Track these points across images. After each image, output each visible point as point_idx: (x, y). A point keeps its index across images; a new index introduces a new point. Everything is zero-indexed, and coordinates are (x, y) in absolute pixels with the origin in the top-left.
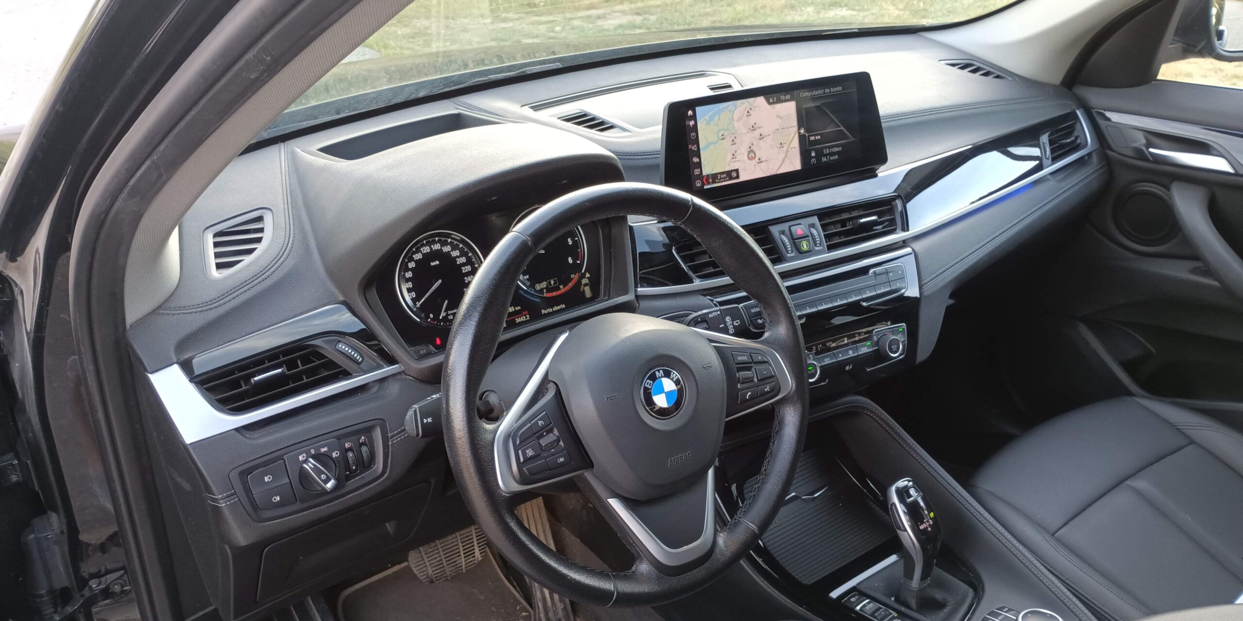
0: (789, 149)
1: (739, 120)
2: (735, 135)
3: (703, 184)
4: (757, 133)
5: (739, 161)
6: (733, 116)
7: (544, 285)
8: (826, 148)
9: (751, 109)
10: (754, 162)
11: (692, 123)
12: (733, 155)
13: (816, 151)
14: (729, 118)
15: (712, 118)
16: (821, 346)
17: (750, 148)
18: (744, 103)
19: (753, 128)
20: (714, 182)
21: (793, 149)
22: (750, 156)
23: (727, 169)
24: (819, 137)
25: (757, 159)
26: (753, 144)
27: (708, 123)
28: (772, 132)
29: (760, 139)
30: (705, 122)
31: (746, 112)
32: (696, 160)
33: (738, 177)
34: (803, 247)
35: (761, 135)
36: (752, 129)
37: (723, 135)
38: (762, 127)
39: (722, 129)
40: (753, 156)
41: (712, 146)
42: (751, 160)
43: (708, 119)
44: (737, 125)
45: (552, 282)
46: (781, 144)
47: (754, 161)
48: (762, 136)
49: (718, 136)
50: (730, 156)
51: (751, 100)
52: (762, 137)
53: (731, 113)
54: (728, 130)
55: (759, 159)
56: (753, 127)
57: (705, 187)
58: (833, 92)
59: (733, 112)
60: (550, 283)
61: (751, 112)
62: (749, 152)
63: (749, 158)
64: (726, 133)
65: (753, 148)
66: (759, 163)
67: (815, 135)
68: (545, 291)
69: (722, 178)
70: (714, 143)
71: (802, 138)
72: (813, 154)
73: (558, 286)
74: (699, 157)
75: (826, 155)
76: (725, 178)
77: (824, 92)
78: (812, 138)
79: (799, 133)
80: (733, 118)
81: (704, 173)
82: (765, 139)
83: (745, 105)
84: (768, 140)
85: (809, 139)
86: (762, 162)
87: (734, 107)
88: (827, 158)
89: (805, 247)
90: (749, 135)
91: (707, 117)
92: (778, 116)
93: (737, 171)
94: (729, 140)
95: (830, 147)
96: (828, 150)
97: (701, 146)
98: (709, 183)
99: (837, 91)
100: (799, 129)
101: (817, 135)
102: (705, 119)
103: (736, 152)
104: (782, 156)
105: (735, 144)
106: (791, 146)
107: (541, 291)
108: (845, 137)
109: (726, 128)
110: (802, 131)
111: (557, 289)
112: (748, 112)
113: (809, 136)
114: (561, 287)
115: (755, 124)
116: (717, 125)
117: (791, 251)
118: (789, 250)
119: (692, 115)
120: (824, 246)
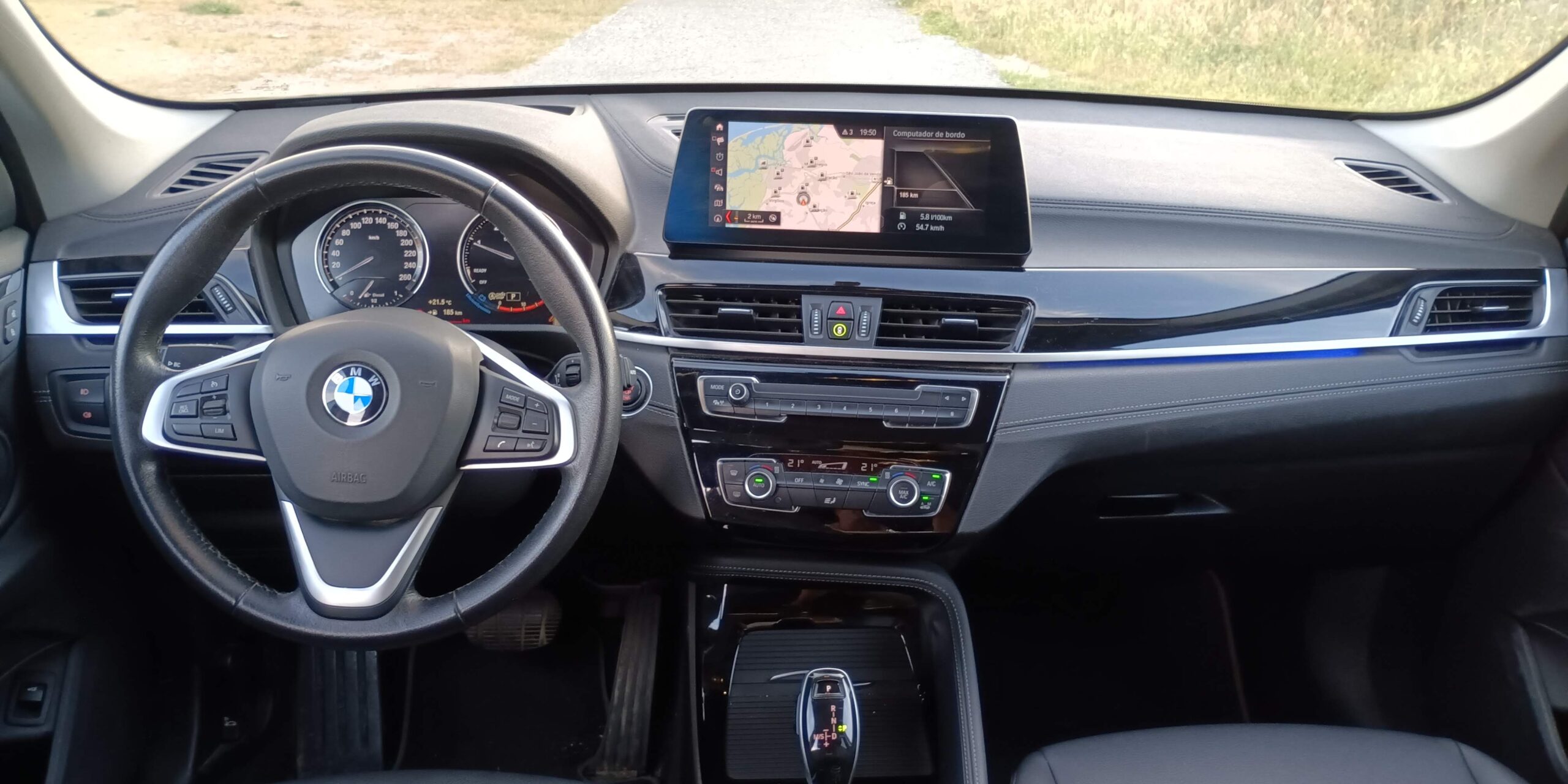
0: (864, 204)
1: (791, 149)
2: (782, 167)
3: (725, 221)
4: (817, 171)
5: (783, 201)
6: (783, 142)
7: (501, 295)
8: (925, 212)
9: (812, 138)
10: (805, 208)
11: (720, 140)
12: (775, 192)
13: (907, 212)
14: (778, 144)
15: (751, 138)
16: (802, 461)
17: (802, 188)
18: (802, 129)
19: (812, 164)
20: (741, 221)
21: (870, 205)
22: (801, 199)
23: (763, 208)
24: (916, 195)
25: (810, 205)
26: (807, 185)
27: (745, 143)
28: (841, 175)
29: (821, 180)
30: (740, 141)
31: (804, 142)
32: (718, 188)
33: (778, 222)
34: (836, 331)
35: (822, 175)
36: (809, 164)
37: (764, 163)
38: (826, 165)
39: (765, 156)
40: (806, 200)
41: (746, 175)
42: (802, 204)
43: (745, 138)
44: (787, 155)
45: (513, 296)
46: (852, 194)
47: (805, 207)
48: (824, 177)
49: (757, 164)
50: (769, 193)
51: (815, 127)
52: (823, 178)
53: (782, 138)
54: (773, 158)
55: (814, 206)
56: (811, 162)
57: (728, 225)
58: (950, 138)
59: (785, 137)
60: (509, 296)
61: (812, 142)
62: (801, 194)
63: (798, 202)
64: (769, 162)
65: (808, 189)
66: (813, 211)
67: (909, 192)
68: (500, 303)
69: (754, 220)
70: (748, 171)
71: (886, 192)
72: (902, 216)
73: (520, 302)
74: (724, 185)
75: (924, 222)
76: (758, 220)
77: (934, 135)
78: (904, 195)
79: (884, 184)
80: (783, 145)
81: (728, 208)
82: (827, 182)
83: (803, 132)
84: (834, 183)
85: (898, 195)
86: (818, 211)
87: (786, 132)
88: (925, 227)
89: (840, 331)
90: (803, 171)
91: (745, 136)
92: (853, 156)
93: (778, 214)
94: (772, 171)
95: (931, 213)
96: (928, 216)
97: (729, 170)
98: (733, 221)
99: (956, 138)
100: (885, 177)
101: (914, 192)
102: (741, 138)
103: (780, 189)
104: (852, 210)
105: (781, 178)
106: (868, 200)
107: (496, 302)
108: (960, 203)
109: (771, 155)
110: (889, 182)
111: (518, 305)
112: (807, 142)
113: (899, 191)
114: (524, 304)
115: (816, 159)
116: (758, 148)
117: (817, 333)
118: (816, 331)
119: (722, 129)
120: (871, 339)
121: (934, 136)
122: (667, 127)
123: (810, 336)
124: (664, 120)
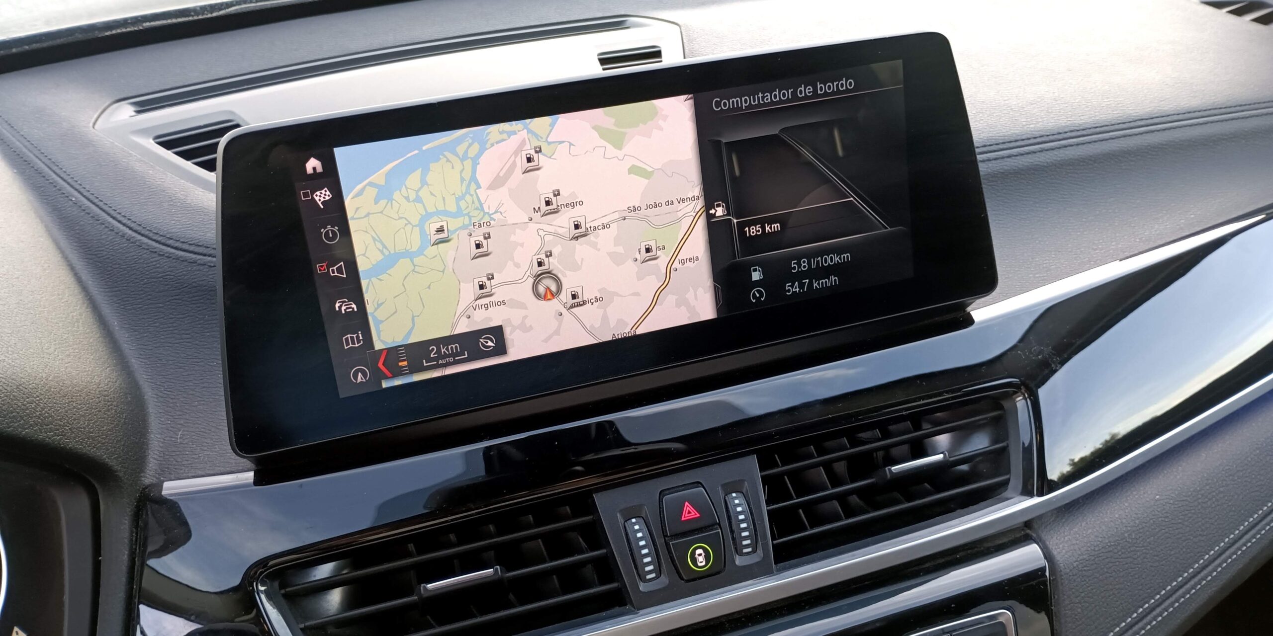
0: (676, 265)
1: (497, 183)
2: (484, 230)
3: (378, 376)
4: (564, 221)
5: (504, 303)
6: (474, 171)
8: (798, 257)
9: (539, 151)
10: (554, 305)
11: (322, 196)
12: (482, 287)
13: (764, 265)
14: (462, 180)
15: (397, 177)
17: (540, 264)
18: (514, 133)
19: (550, 207)
20: (417, 368)
21: (688, 264)
22: (541, 289)
23: (463, 327)
24: (776, 226)
25: (565, 296)
26: (549, 255)
27: (385, 193)
28: (616, 216)
29: (576, 238)
30: (372, 192)
31: (522, 163)
32: (343, 306)
33: (501, 349)
34: (694, 561)
35: (577, 227)
36: (544, 208)
37: (440, 230)
38: (581, 203)
39: (438, 213)
40: (554, 288)
41: (404, 265)
42: (545, 298)
43: (382, 182)
44: (491, 200)
46: (648, 250)
47: (555, 301)
48: (583, 230)
49: (423, 233)
50: (469, 291)
51: (540, 123)
52: (579, 231)
53: (468, 164)
54: (459, 214)
55: (574, 297)
56: (548, 203)
57: (385, 384)
58: (826, 93)
59: (475, 162)
61: (540, 159)
62: (538, 278)
63: (537, 295)
64: (452, 224)
65: (552, 264)
66: (572, 307)
67: (762, 222)
69: (446, 356)
70: (408, 254)
71: (715, 229)
72: (756, 276)
74: (357, 295)
75: (800, 276)
76: (453, 355)
77: (794, 94)
78: (754, 231)
79: (709, 217)
80: (474, 179)
81: (378, 346)
82: (591, 237)
83: (514, 141)
84: (604, 238)
85: (742, 233)
86: (584, 303)
87: (476, 147)
88: (801, 286)
89: (701, 561)
90: (533, 226)
91: (379, 177)
92: (634, 170)
93: (497, 332)
94: (463, 244)
95: (809, 255)
96: (804, 264)
97: (363, 265)
98: (397, 374)
99: (839, 92)
100: (709, 205)
101: (771, 221)
102: (370, 184)
103: (491, 278)
104: (654, 283)
105: (486, 255)
106: (680, 257)
108: (859, 223)
109: (452, 208)
110: (720, 212)
112: (529, 160)
113: (741, 226)
115: (557, 194)
116: (419, 200)
117: (653, 575)
118: (650, 572)
119: (320, 169)
120: (766, 555)
121: (795, 96)
122: (143, 132)
123: (642, 587)
124: (126, 112)
